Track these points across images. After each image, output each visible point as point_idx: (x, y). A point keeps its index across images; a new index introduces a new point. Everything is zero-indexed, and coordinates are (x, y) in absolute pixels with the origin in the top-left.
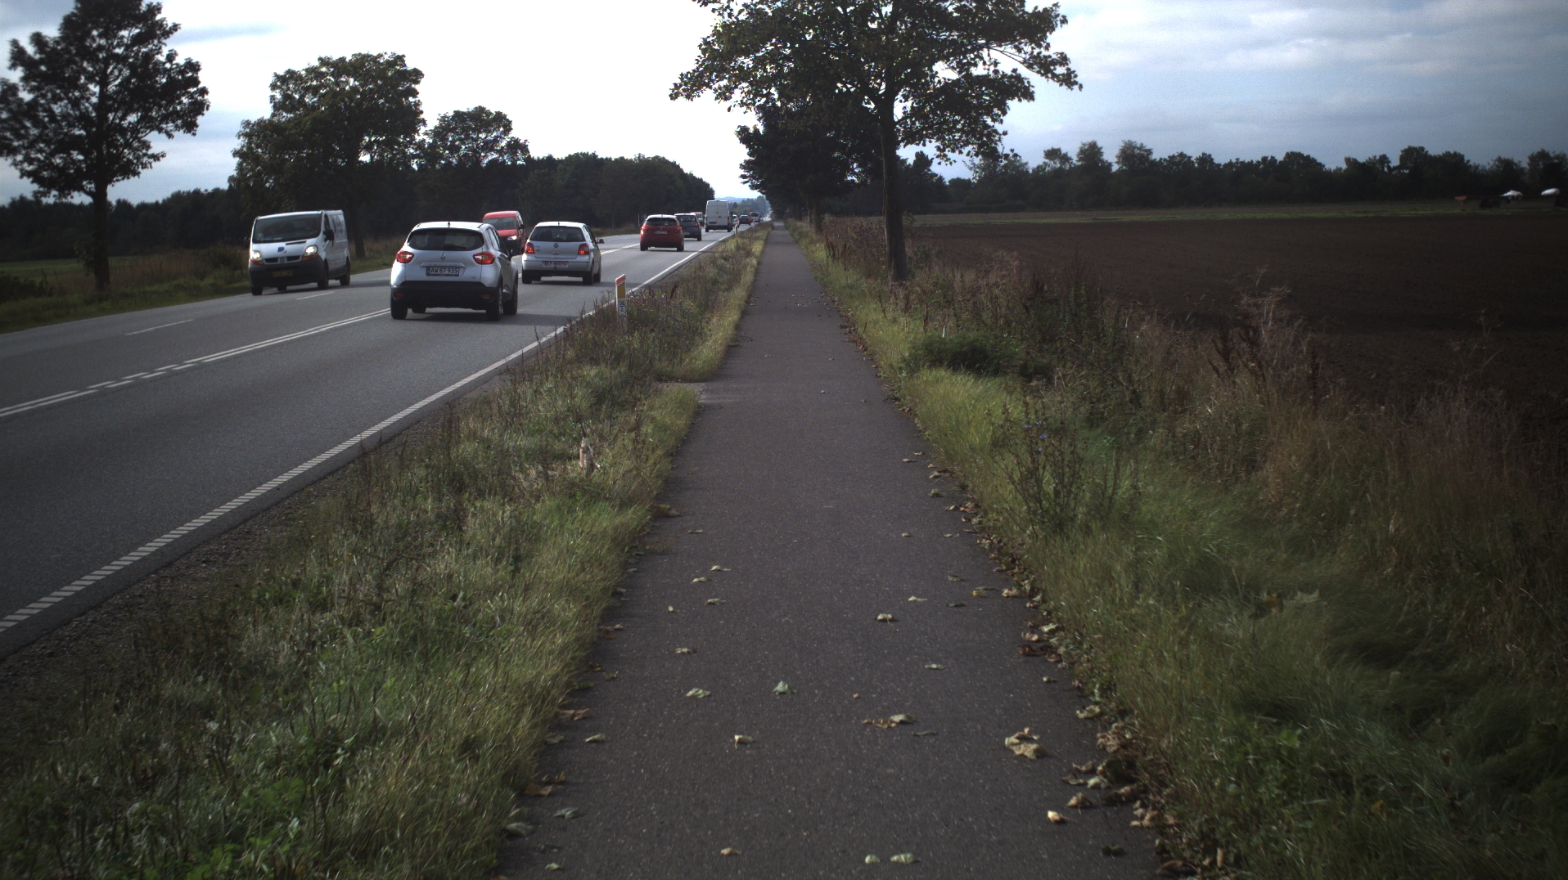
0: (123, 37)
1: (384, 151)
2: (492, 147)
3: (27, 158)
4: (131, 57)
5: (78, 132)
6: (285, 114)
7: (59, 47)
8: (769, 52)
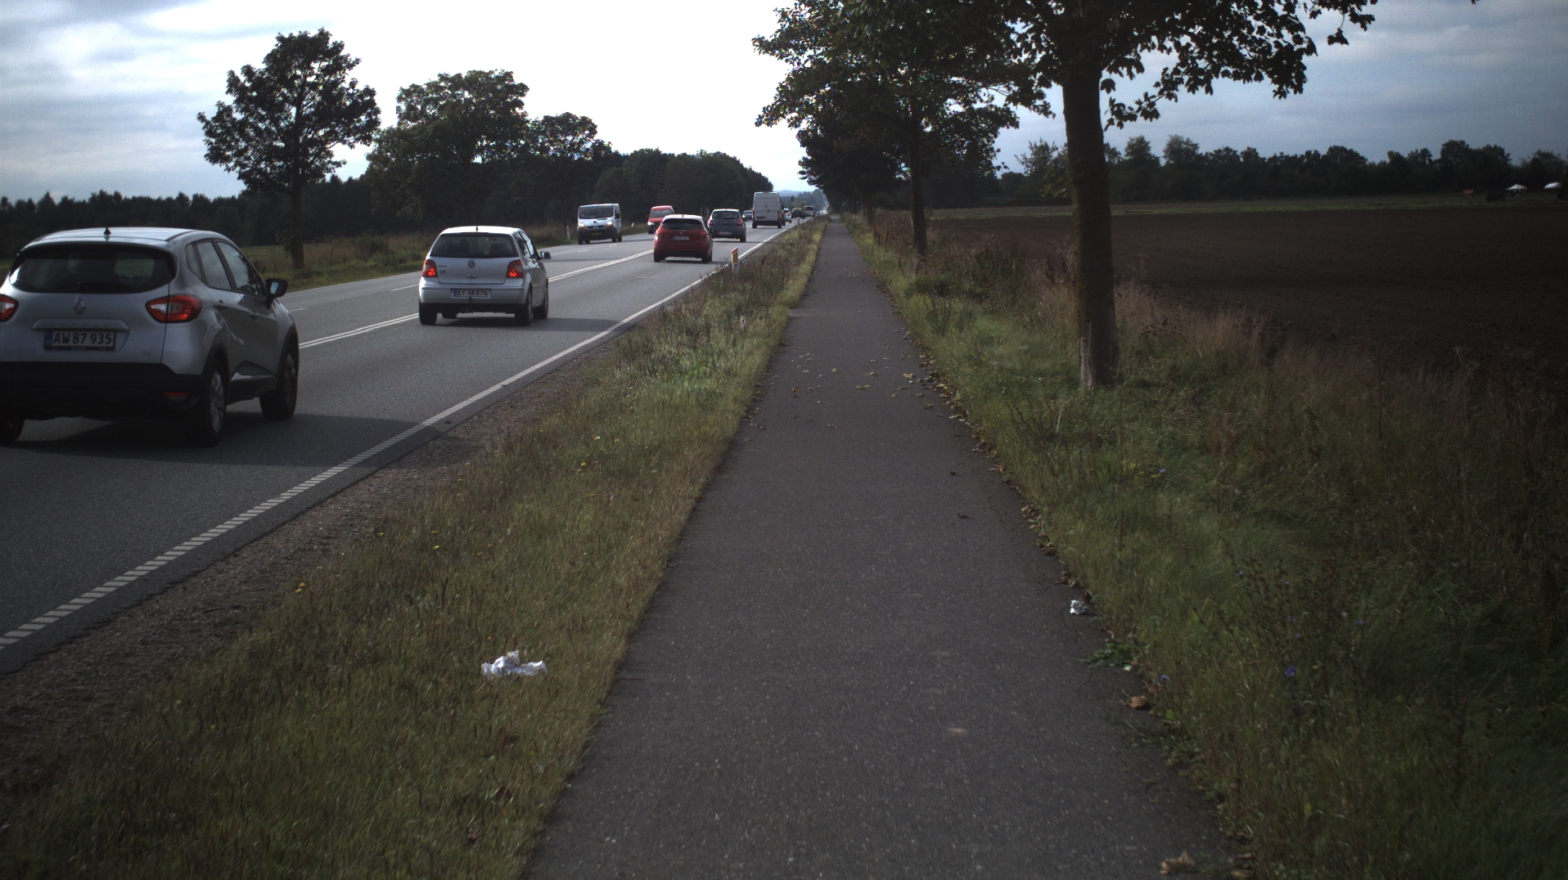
0: (314, 69)
1: (493, 153)
2: (579, 148)
3: (238, 164)
4: (320, 84)
5: (278, 144)
6: (409, 122)
7: (265, 77)
8: (828, 92)
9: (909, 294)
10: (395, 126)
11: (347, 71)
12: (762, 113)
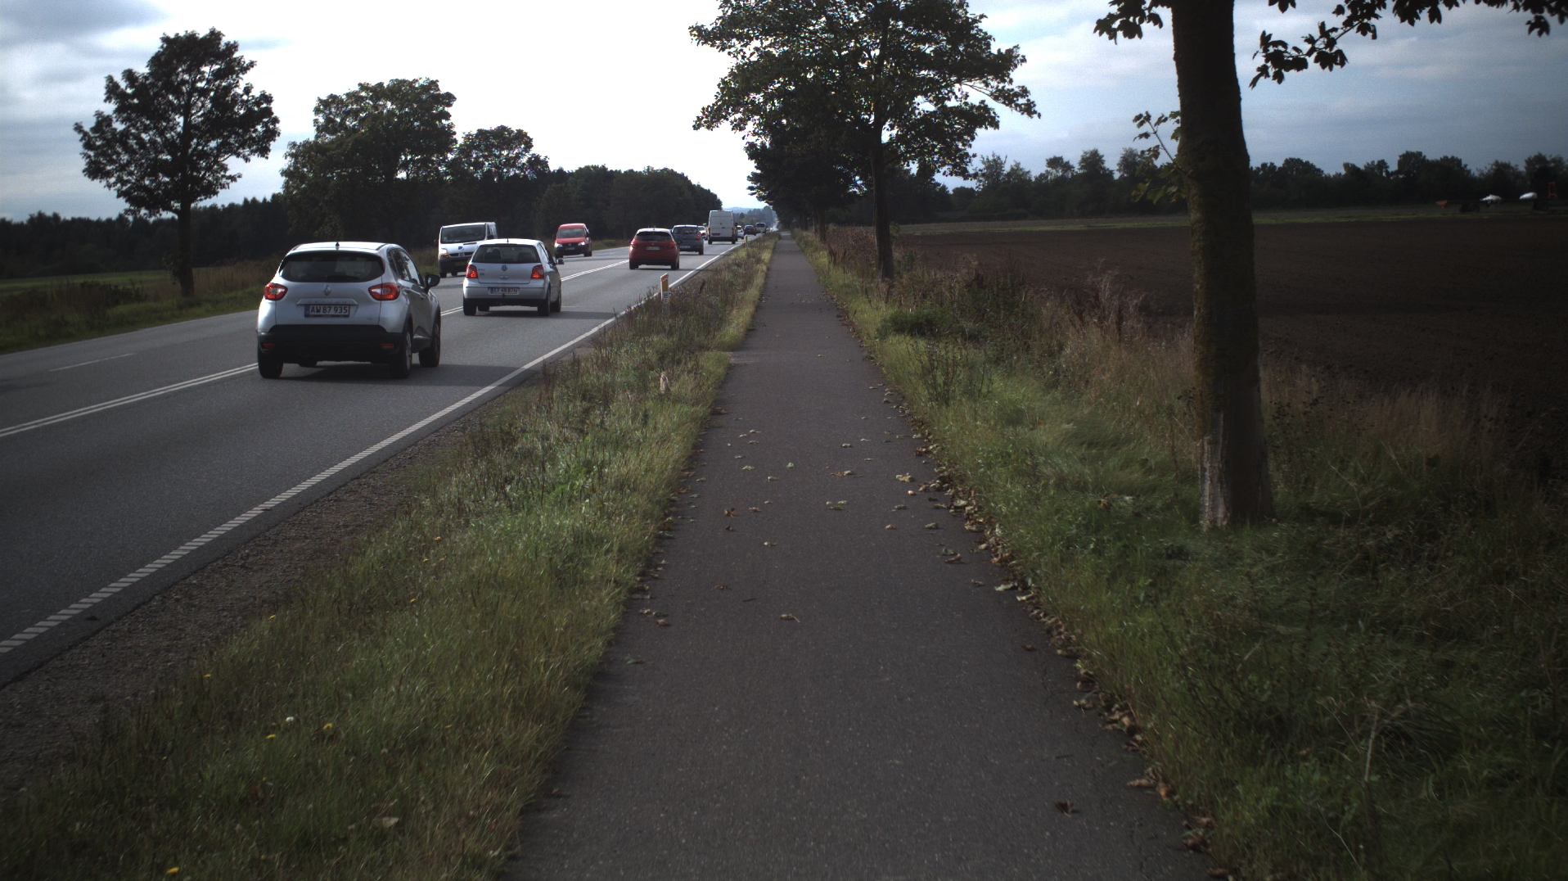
0: (204, 72)
1: (419, 168)
2: (514, 163)
3: (120, 180)
4: (212, 90)
5: (164, 157)
6: (327, 136)
7: (148, 82)
8: (776, 89)
9: (883, 334)
10: (312, 139)
11: (241, 75)
12: (701, 115)
